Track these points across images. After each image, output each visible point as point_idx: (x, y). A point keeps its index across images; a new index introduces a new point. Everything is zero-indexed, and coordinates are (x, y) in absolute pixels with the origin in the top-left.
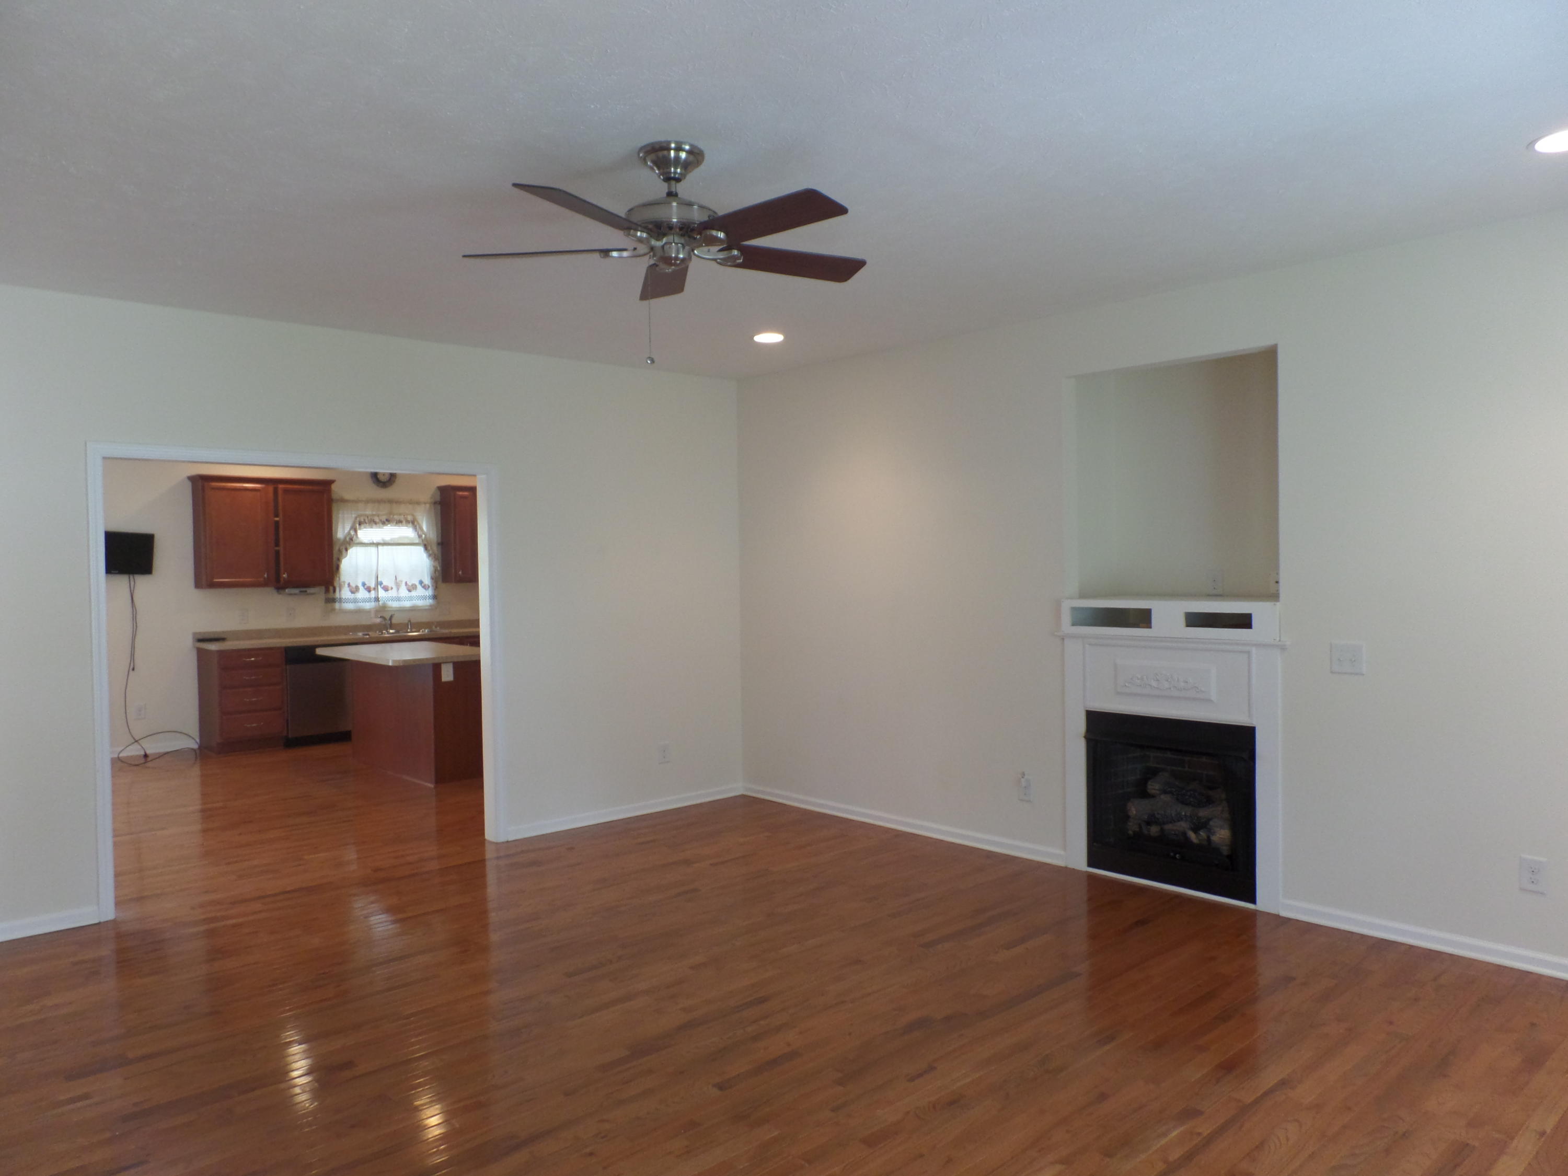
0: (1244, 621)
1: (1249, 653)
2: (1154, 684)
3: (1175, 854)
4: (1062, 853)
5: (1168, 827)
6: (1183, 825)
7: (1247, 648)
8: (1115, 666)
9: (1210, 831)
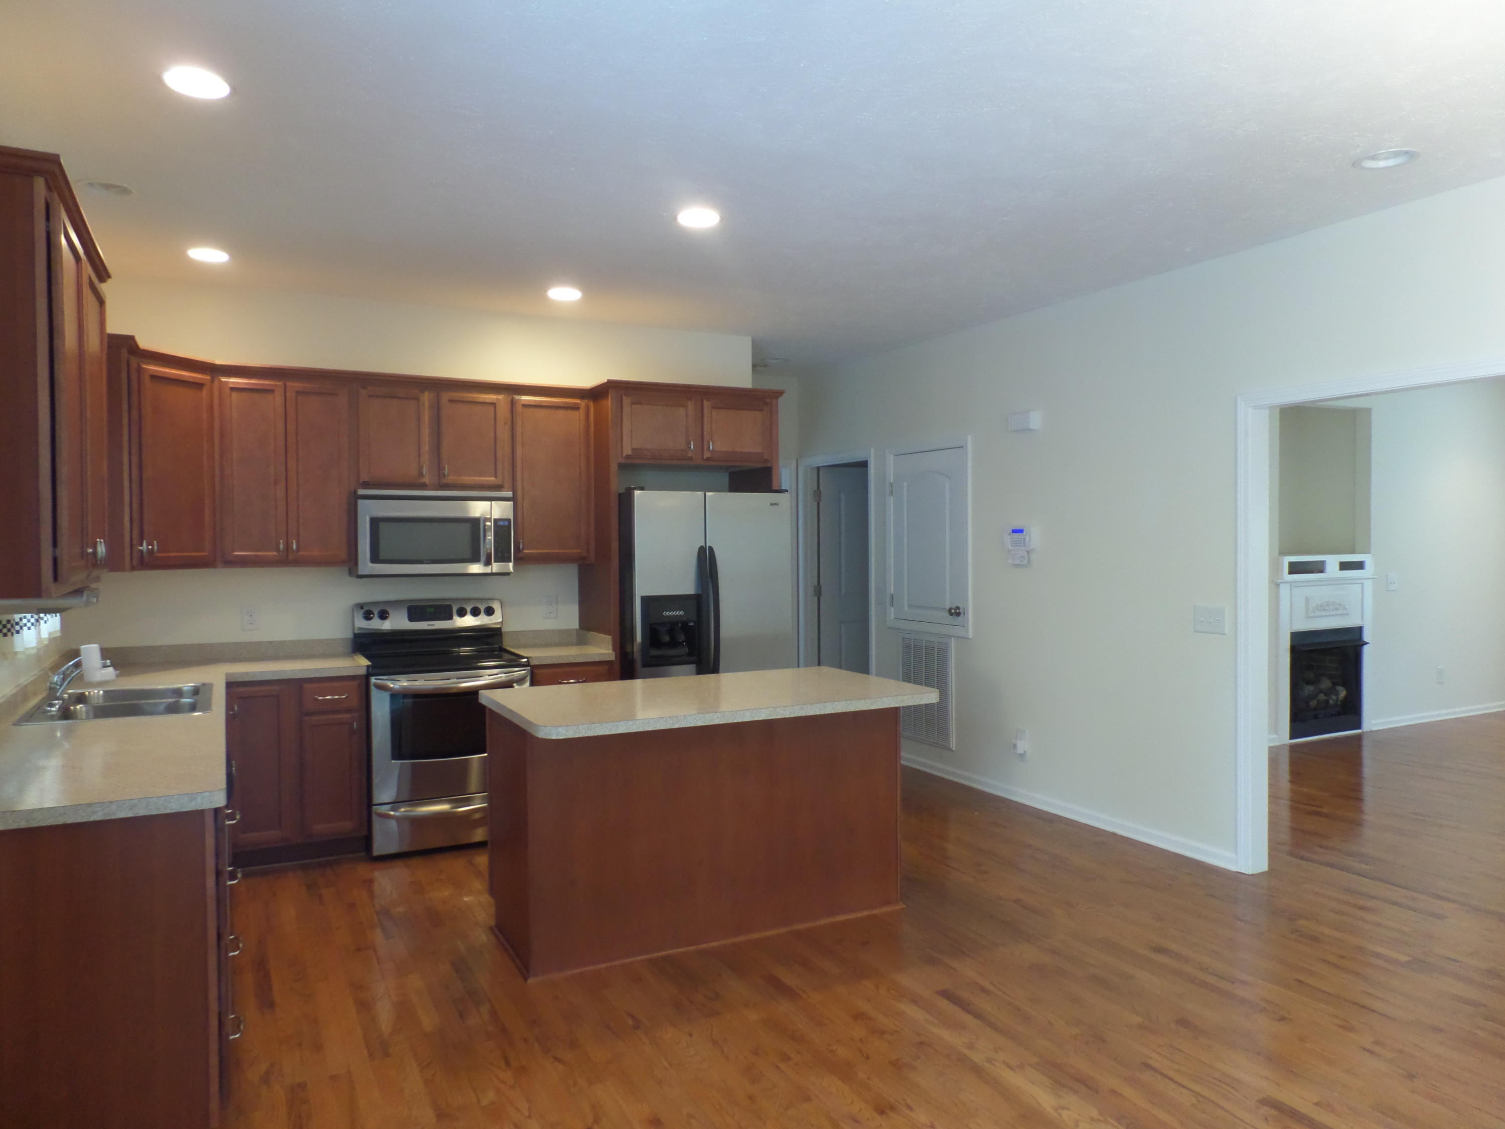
0: (1359, 565)
1: (1363, 584)
2: (1326, 608)
4: (1276, 736)
6: (1322, 696)
8: (1307, 600)
9: (1337, 694)
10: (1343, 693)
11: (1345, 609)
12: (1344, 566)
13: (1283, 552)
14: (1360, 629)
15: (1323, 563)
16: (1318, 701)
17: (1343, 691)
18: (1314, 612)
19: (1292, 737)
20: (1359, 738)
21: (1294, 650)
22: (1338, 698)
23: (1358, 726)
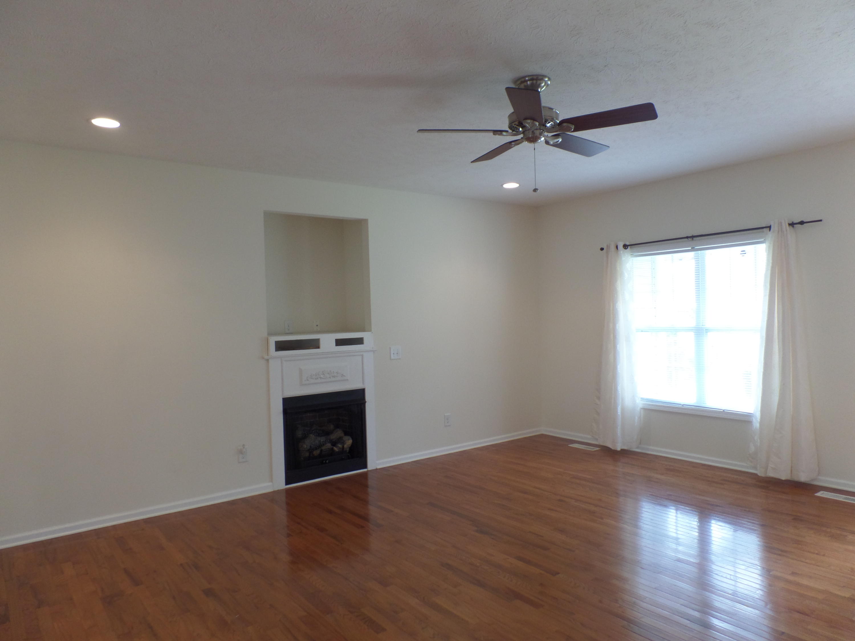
0: (359, 341)
1: (362, 355)
2: (322, 376)
3: (326, 461)
4: (270, 484)
5: (323, 448)
6: (329, 445)
7: (361, 353)
8: (301, 371)
9: (343, 443)
10: (349, 442)
11: (343, 375)
12: (340, 342)
13: (270, 334)
14: (361, 393)
15: (318, 341)
16: (321, 451)
17: (349, 440)
18: (308, 380)
19: (287, 483)
20: (365, 476)
21: (285, 412)
22: (343, 446)
23: (365, 466)
